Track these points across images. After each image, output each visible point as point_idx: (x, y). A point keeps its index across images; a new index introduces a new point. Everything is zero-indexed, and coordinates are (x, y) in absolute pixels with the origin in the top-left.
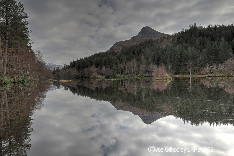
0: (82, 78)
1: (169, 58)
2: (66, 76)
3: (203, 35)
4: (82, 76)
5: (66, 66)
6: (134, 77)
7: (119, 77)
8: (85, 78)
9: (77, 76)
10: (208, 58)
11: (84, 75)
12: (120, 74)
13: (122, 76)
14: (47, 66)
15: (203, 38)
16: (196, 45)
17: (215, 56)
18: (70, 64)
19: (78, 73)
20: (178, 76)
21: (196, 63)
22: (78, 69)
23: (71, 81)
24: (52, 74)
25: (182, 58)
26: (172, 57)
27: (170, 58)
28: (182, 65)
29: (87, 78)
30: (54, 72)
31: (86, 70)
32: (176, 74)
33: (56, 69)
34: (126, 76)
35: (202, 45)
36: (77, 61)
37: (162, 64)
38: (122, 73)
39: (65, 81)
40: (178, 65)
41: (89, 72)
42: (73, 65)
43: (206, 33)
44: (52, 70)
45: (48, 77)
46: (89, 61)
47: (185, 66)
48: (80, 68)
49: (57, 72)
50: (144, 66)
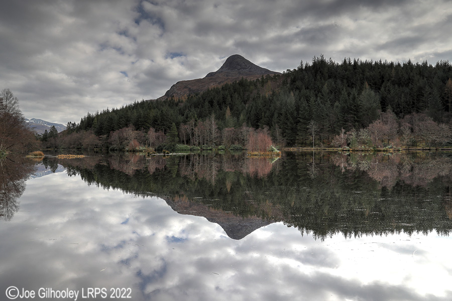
0: (108, 150)
1: (276, 115)
2: (72, 146)
3: (335, 77)
4: (108, 147)
5: (71, 125)
6: (211, 150)
7: (182, 150)
8: (113, 150)
9: (96, 146)
10: (344, 117)
11: (111, 144)
12: (184, 144)
13: (189, 147)
14: (28, 123)
15: (335, 82)
16: (324, 94)
17: (355, 115)
18: (82, 121)
19: (98, 141)
20: (292, 149)
21: (323, 126)
22: (99, 133)
23: (83, 156)
24: (39, 141)
25: (300, 116)
26: (281, 114)
27: (279, 116)
28: (300, 130)
29: (116, 150)
30: (45, 138)
31: (115, 135)
32: (289, 144)
33: (49, 131)
34: (196, 148)
35: (333, 94)
36: (97, 116)
37: (264, 126)
38: (188, 142)
39: (69, 157)
40: (292, 129)
41: (122, 139)
42: (88, 123)
43: (339, 73)
44: (41, 132)
45: (30, 148)
46: (122, 118)
47: (304, 130)
48: (103, 130)
49: (52, 138)
50: (230, 129)
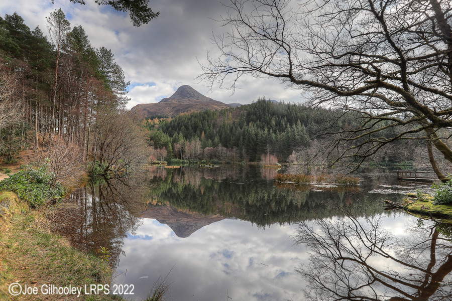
6: (196, 163)
12: (176, 158)
13: (181, 161)
20: (253, 163)
26: (245, 139)
27: (243, 140)
32: (251, 160)
34: (186, 161)
37: (234, 147)
40: (253, 149)
47: (262, 151)
50: (210, 148)
